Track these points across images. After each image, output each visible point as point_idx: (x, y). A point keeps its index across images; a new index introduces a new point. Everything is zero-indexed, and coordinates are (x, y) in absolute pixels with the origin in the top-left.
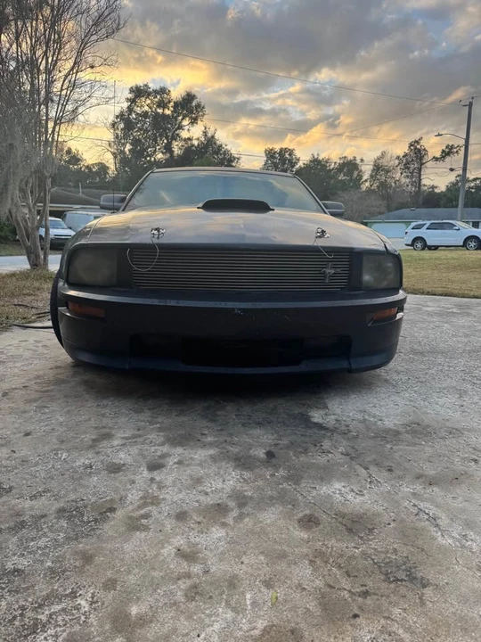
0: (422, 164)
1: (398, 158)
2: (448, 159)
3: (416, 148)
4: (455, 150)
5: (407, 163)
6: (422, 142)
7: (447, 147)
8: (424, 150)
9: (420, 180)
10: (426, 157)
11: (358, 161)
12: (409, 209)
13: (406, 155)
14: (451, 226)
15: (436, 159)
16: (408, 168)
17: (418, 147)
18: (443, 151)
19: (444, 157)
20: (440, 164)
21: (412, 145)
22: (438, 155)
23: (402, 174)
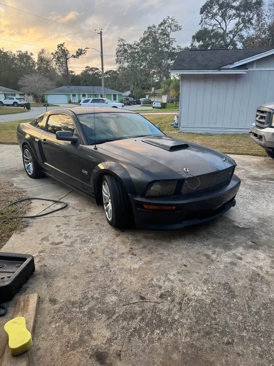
0: (67, 59)
1: (52, 54)
2: (80, 57)
3: (62, 49)
4: (83, 52)
5: (58, 58)
6: (65, 46)
7: (79, 50)
8: (67, 50)
9: (67, 68)
10: (68, 55)
11: (29, 54)
12: (66, 87)
13: (56, 53)
14: (103, 101)
15: (74, 56)
16: (60, 61)
17: (63, 48)
18: (77, 52)
19: (78, 56)
20: (76, 59)
21: (59, 47)
22: (75, 54)
23: (56, 64)
